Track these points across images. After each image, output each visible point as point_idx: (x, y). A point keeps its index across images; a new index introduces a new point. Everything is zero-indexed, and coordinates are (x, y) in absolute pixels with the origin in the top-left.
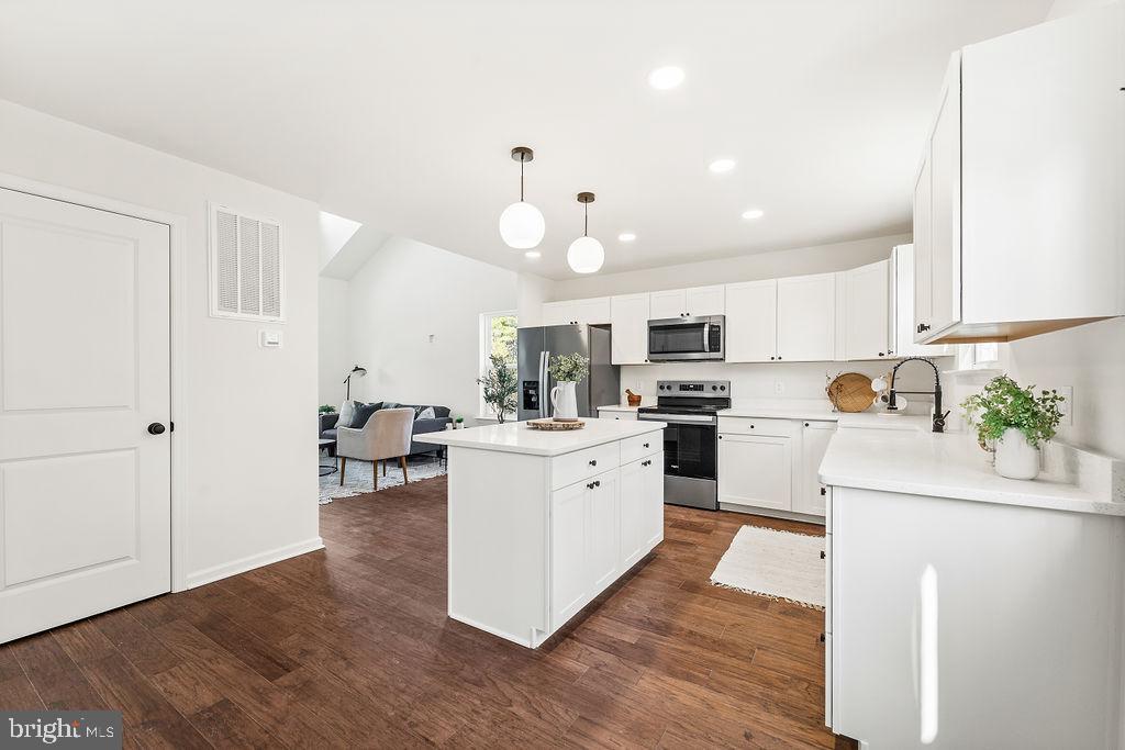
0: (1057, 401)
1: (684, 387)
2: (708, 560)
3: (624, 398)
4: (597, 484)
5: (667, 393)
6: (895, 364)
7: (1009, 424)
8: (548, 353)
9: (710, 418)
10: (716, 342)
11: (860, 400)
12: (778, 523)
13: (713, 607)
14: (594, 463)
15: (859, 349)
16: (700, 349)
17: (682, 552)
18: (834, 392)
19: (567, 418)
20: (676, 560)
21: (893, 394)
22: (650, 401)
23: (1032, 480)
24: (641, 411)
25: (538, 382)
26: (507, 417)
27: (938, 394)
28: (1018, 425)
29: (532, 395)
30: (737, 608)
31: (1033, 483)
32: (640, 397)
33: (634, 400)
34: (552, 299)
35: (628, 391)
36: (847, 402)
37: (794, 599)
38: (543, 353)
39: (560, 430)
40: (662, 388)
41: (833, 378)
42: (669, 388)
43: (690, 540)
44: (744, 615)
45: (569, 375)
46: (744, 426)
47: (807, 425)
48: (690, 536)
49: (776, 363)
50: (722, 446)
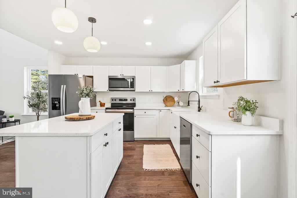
0: (256, 103)
1: (121, 100)
2: (139, 161)
3: (98, 104)
4: (107, 143)
5: (114, 102)
6: (189, 93)
7: (246, 110)
8: (65, 86)
9: (132, 110)
10: (133, 85)
11: (171, 103)
12: (153, 142)
13: (148, 180)
14: (106, 135)
15: (172, 89)
16: (127, 87)
17: (129, 160)
18: (165, 101)
19: (86, 114)
20: (128, 163)
21: (189, 101)
22: (108, 105)
23: (250, 126)
24: (107, 109)
25: (60, 99)
26: (42, 113)
27: (199, 101)
28: (249, 111)
29: (56, 104)
30: (156, 178)
31: (252, 127)
32: (105, 103)
33: (102, 105)
34: (65, 64)
35: (100, 101)
36: (168, 104)
37: (170, 168)
38: (62, 86)
39: (84, 120)
40: (113, 100)
41: (165, 96)
42: (115, 100)
43: (130, 154)
44: (160, 180)
45: (88, 95)
46: (142, 112)
47: (161, 111)
48: (130, 152)
49: (151, 92)
50: (135, 119)
